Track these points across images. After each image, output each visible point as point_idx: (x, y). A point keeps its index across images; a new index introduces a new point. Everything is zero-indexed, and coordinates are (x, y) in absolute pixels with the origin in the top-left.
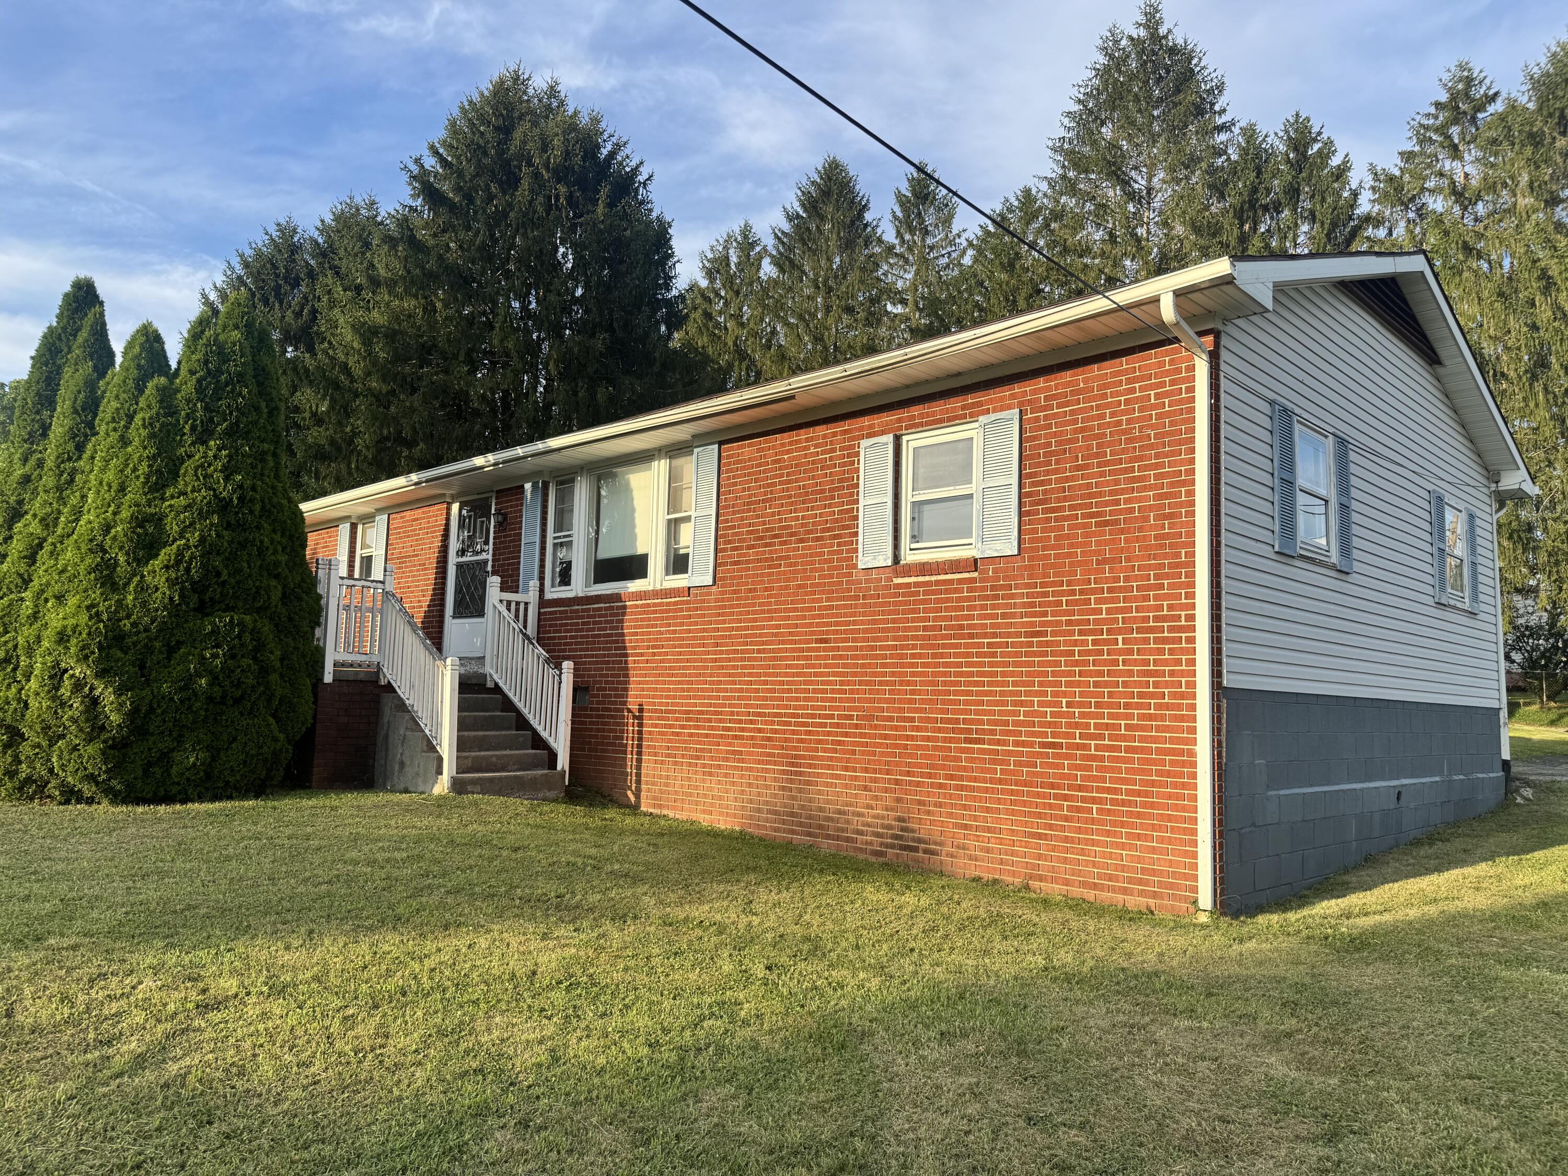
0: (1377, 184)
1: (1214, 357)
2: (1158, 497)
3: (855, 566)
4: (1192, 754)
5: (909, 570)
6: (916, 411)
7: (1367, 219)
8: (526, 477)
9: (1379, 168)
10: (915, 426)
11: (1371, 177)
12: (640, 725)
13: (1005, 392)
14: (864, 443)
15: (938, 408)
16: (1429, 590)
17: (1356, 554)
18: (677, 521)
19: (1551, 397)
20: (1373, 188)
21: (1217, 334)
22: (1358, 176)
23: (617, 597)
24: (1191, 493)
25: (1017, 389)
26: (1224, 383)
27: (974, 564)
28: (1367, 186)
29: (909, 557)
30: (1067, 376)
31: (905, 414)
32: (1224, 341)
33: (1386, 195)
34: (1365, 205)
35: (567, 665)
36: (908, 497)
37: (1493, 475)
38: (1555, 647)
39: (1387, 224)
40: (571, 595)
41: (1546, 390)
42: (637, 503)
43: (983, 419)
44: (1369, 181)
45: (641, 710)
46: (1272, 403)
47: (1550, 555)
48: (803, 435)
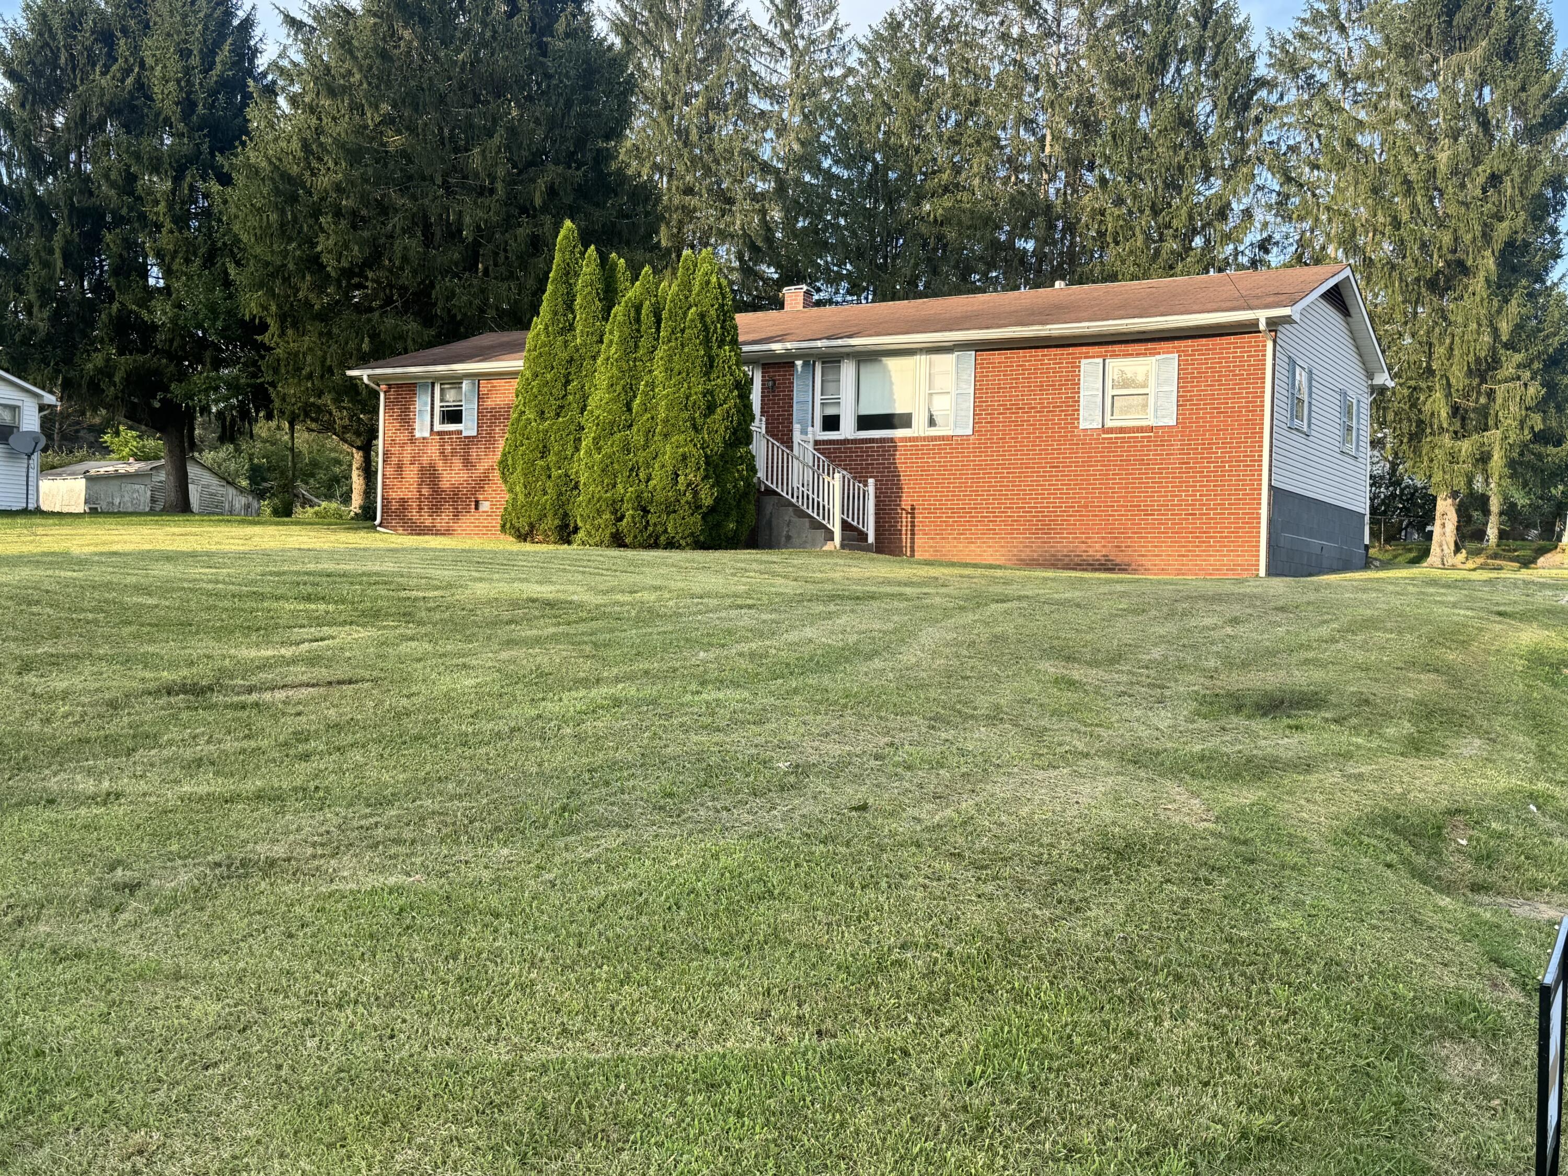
0: (1273, 50)
1: (1275, 342)
2: (1247, 402)
3: (1077, 427)
4: (1258, 514)
5: (1111, 430)
6: (1116, 348)
7: (1262, 83)
8: (798, 357)
9: (1275, 33)
10: (1115, 355)
11: (1268, 42)
12: (913, 518)
13: (1169, 345)
14: (1083, 361)
15: (1131, 348)
16: (1337, 444)
17: (1313, 426)
18: (931, 394)
19: (1404, 284)
20: (1270, 53)
21: (1276, 331)
22: (1257, 40)
23: (892, 440)
24: (1263, 401)
25: (1176, 343)
26: (1278, 354)
27: (1151, 429)
28: (1265, 51)
29: (1109, 424)
30: (1204, 341)
31: (1110, 348)
32: (1279, 334)
33: (1281, 63)
34: (1262, 68)
35: (871, 481)
36: (1110, 392)
37: (1370, 375)
38: (1393, 495)
39: (1279, 89)
40: (842, 437)
41: (1401, 280)
42: (893, 379)
43: (1158, 357)
44: (1266, 46)
45: (913, 509)
46: (1289, 357)
47: (1396, 414)
48: (1040, 352)
